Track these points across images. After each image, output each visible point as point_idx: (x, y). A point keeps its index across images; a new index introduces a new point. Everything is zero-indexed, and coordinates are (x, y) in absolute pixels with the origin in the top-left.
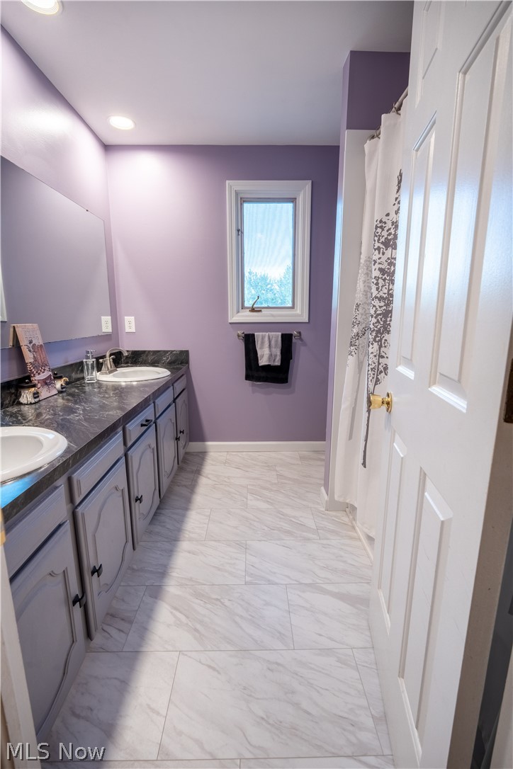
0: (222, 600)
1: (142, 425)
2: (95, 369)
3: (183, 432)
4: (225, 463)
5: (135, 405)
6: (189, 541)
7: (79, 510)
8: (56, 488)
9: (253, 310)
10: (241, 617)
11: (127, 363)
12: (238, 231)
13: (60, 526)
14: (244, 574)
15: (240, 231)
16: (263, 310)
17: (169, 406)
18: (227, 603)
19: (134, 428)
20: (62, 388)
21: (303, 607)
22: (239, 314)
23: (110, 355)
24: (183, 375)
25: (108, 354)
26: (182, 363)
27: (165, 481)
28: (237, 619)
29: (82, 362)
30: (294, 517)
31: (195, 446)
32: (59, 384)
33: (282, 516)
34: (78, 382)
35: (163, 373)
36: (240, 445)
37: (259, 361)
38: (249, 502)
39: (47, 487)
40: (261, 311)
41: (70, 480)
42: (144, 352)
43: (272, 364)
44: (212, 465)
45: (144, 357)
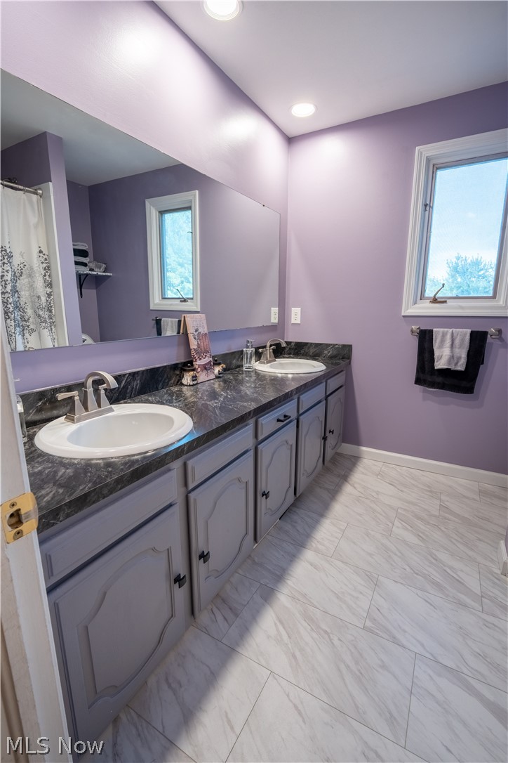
0: (331, 635)
1: (279, 420)
2: (253, 358)
3: (333, 432)
4: (377, 475)
5: (272, 399)
6: (315, 551)
7: (192, 496)
8: (169, 470)
9: (434, 300)
10: (348, 667)
11: (290, 354)
12: (426, 205)
13: (170, 506)
14: (365, 615)
15: (427, 207)
16: (448, 300)
17: (319, 402)
18: (336, 641)
19: (268, 422)
20: (219, 374)
21: (432, 695)
22: (416, 305)
23: (271, 346)
24: (342, 371)
25: (268, 345)
26: (343, 358)
27: (303, 481)
28: (342, 667)
29: (242, 351)
30: (451, 568)
31: (347, 448)
32: (217, 369)
33: (434, 561)
34: (237, 370)
35: (318, 367)
36: (400, 458)
37: (435, 364)
38: (394, 529)
39: (156, 470)
40: (446, 302)
41: (185, 465)
42: (306, 344)
43: (452, 367)
44: (363, 473)
45: (306, 349)
